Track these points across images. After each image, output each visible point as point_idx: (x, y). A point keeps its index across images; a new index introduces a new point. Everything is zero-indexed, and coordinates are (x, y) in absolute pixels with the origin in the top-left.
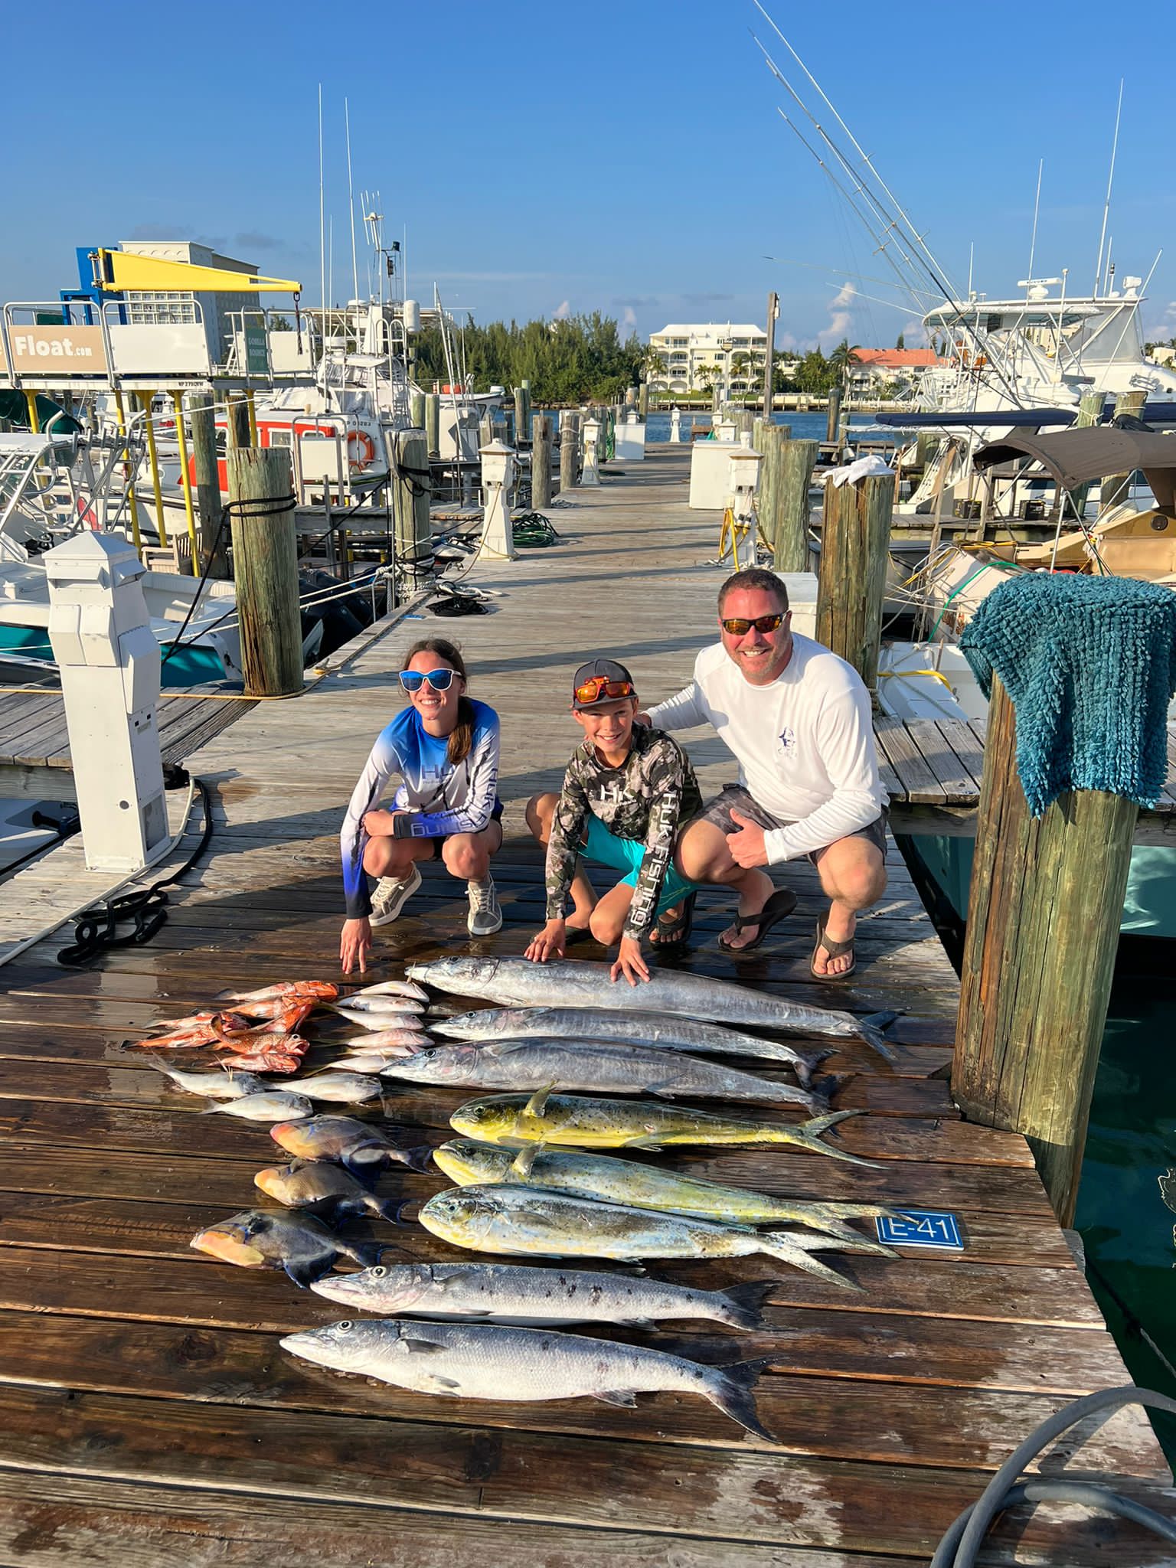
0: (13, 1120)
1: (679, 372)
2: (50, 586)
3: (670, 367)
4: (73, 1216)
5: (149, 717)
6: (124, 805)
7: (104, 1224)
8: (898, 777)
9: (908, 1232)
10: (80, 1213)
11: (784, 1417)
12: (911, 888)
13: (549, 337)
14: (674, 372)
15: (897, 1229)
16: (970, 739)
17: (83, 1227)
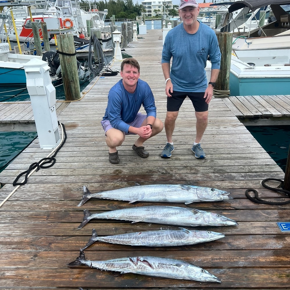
0: (45, 217)
1: (149, 12)
2: (26, 74)
3: (147, 10)
4: (70, 242)
5: (54, 108)
6: (50, 131)
7: (79, 243)
8: (240, 111)
9: (287, 228)
10: (72, 241)
11: (274, 279)
12: (254, 139)
13: (115, 4)
14: (148, 12)
15: (285, 228)
16: (254, 101)
17: (74, 244)
